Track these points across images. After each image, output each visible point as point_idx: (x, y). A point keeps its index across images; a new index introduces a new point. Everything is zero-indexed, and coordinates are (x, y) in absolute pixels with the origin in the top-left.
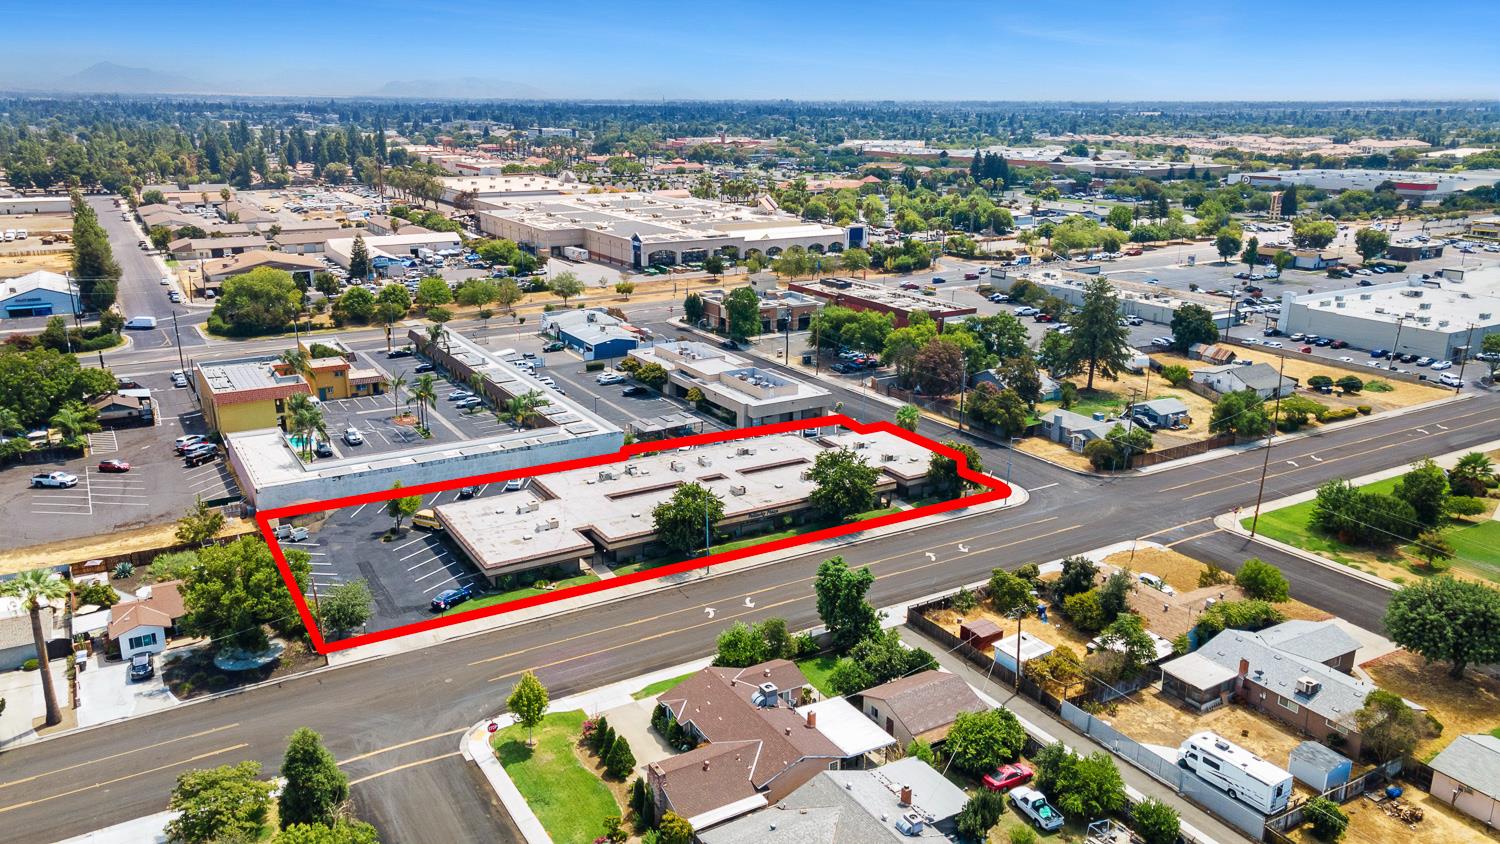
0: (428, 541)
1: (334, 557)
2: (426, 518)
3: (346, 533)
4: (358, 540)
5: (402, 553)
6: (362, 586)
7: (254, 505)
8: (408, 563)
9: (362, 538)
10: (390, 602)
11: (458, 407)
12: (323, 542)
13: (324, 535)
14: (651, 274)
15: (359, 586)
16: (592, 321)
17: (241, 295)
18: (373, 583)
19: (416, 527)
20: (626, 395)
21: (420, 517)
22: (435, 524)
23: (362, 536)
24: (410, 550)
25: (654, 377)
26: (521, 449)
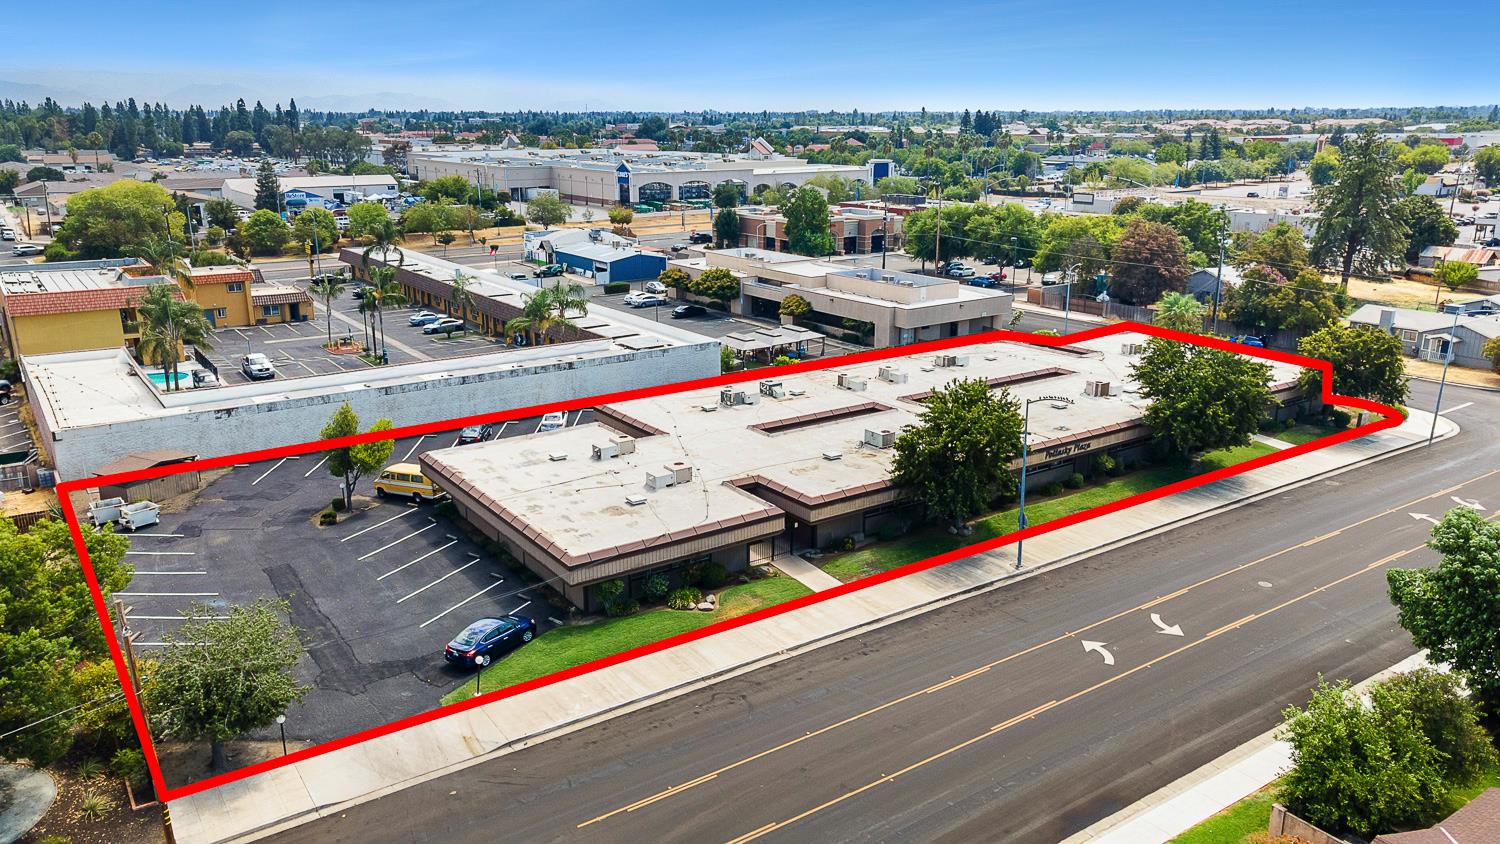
0: (415, 521)
1: (214, 559)
2: (403, 477)
3: (242, 512)
4: (266, 524)
5: (359, 546)
6: (275, 617)
7: (51, 466)
8: (377, 567)
9: (274, 520)
10: (343, 651)
11: (426, 333)
12: (190, 531)
13: (194, 517)
14: (645, 211)
15: (269, 614)
16: (595, 239)
17: (94, 215)
18: (303, 613)
19: (385, 497)
20: (678, 316)
21: (392, 476)
22: (425, 489)
23: (275, 518)
24: (377, 539)
25: (721, 288)
26: (558, 367)
